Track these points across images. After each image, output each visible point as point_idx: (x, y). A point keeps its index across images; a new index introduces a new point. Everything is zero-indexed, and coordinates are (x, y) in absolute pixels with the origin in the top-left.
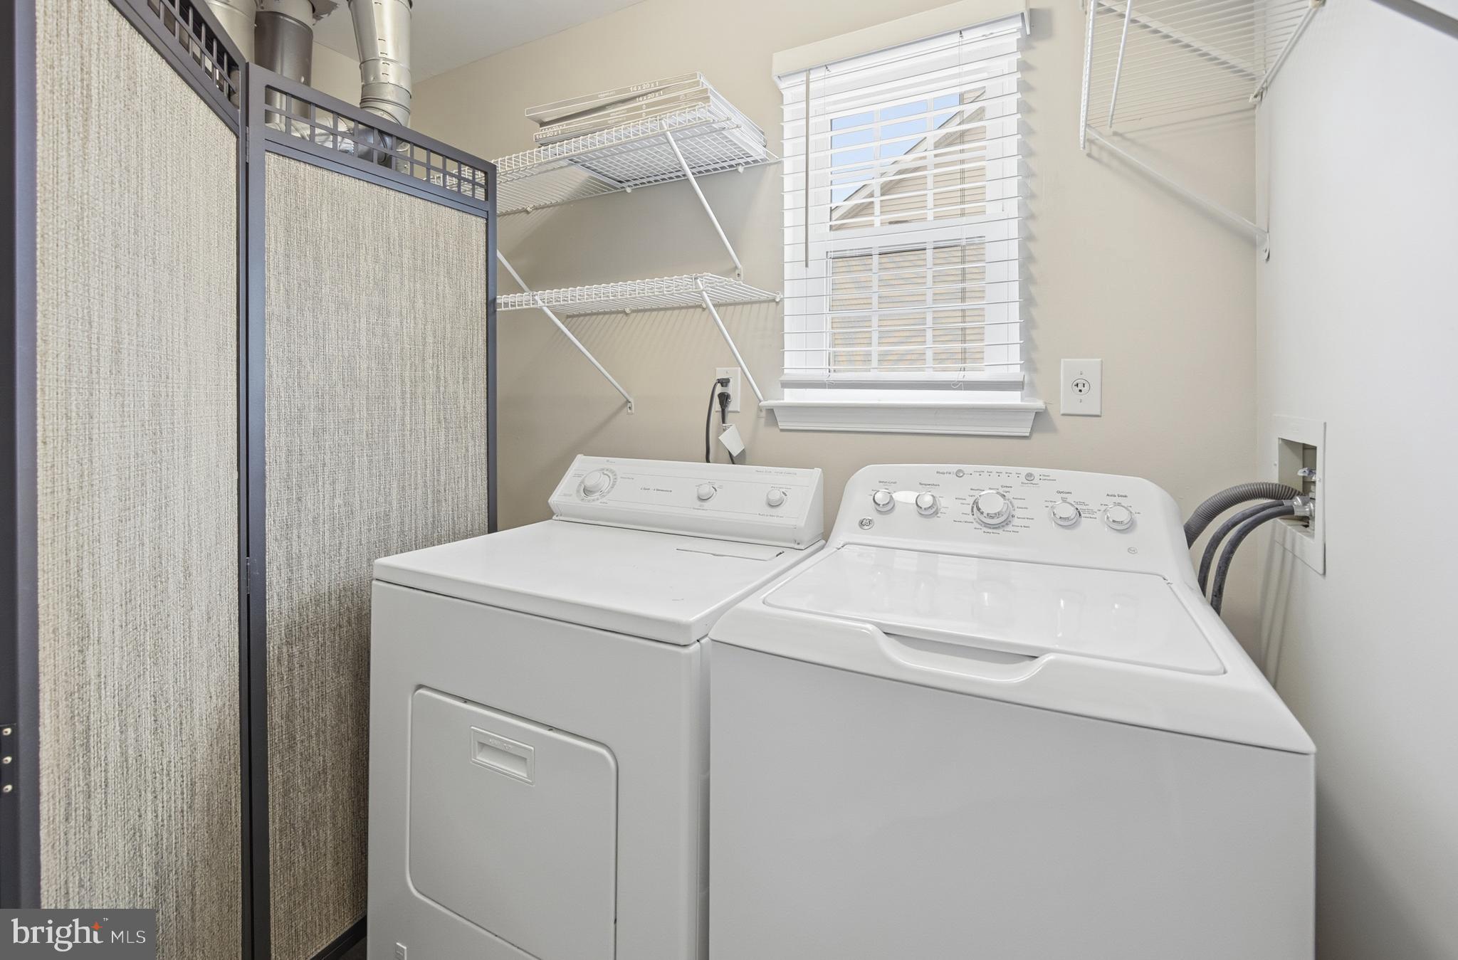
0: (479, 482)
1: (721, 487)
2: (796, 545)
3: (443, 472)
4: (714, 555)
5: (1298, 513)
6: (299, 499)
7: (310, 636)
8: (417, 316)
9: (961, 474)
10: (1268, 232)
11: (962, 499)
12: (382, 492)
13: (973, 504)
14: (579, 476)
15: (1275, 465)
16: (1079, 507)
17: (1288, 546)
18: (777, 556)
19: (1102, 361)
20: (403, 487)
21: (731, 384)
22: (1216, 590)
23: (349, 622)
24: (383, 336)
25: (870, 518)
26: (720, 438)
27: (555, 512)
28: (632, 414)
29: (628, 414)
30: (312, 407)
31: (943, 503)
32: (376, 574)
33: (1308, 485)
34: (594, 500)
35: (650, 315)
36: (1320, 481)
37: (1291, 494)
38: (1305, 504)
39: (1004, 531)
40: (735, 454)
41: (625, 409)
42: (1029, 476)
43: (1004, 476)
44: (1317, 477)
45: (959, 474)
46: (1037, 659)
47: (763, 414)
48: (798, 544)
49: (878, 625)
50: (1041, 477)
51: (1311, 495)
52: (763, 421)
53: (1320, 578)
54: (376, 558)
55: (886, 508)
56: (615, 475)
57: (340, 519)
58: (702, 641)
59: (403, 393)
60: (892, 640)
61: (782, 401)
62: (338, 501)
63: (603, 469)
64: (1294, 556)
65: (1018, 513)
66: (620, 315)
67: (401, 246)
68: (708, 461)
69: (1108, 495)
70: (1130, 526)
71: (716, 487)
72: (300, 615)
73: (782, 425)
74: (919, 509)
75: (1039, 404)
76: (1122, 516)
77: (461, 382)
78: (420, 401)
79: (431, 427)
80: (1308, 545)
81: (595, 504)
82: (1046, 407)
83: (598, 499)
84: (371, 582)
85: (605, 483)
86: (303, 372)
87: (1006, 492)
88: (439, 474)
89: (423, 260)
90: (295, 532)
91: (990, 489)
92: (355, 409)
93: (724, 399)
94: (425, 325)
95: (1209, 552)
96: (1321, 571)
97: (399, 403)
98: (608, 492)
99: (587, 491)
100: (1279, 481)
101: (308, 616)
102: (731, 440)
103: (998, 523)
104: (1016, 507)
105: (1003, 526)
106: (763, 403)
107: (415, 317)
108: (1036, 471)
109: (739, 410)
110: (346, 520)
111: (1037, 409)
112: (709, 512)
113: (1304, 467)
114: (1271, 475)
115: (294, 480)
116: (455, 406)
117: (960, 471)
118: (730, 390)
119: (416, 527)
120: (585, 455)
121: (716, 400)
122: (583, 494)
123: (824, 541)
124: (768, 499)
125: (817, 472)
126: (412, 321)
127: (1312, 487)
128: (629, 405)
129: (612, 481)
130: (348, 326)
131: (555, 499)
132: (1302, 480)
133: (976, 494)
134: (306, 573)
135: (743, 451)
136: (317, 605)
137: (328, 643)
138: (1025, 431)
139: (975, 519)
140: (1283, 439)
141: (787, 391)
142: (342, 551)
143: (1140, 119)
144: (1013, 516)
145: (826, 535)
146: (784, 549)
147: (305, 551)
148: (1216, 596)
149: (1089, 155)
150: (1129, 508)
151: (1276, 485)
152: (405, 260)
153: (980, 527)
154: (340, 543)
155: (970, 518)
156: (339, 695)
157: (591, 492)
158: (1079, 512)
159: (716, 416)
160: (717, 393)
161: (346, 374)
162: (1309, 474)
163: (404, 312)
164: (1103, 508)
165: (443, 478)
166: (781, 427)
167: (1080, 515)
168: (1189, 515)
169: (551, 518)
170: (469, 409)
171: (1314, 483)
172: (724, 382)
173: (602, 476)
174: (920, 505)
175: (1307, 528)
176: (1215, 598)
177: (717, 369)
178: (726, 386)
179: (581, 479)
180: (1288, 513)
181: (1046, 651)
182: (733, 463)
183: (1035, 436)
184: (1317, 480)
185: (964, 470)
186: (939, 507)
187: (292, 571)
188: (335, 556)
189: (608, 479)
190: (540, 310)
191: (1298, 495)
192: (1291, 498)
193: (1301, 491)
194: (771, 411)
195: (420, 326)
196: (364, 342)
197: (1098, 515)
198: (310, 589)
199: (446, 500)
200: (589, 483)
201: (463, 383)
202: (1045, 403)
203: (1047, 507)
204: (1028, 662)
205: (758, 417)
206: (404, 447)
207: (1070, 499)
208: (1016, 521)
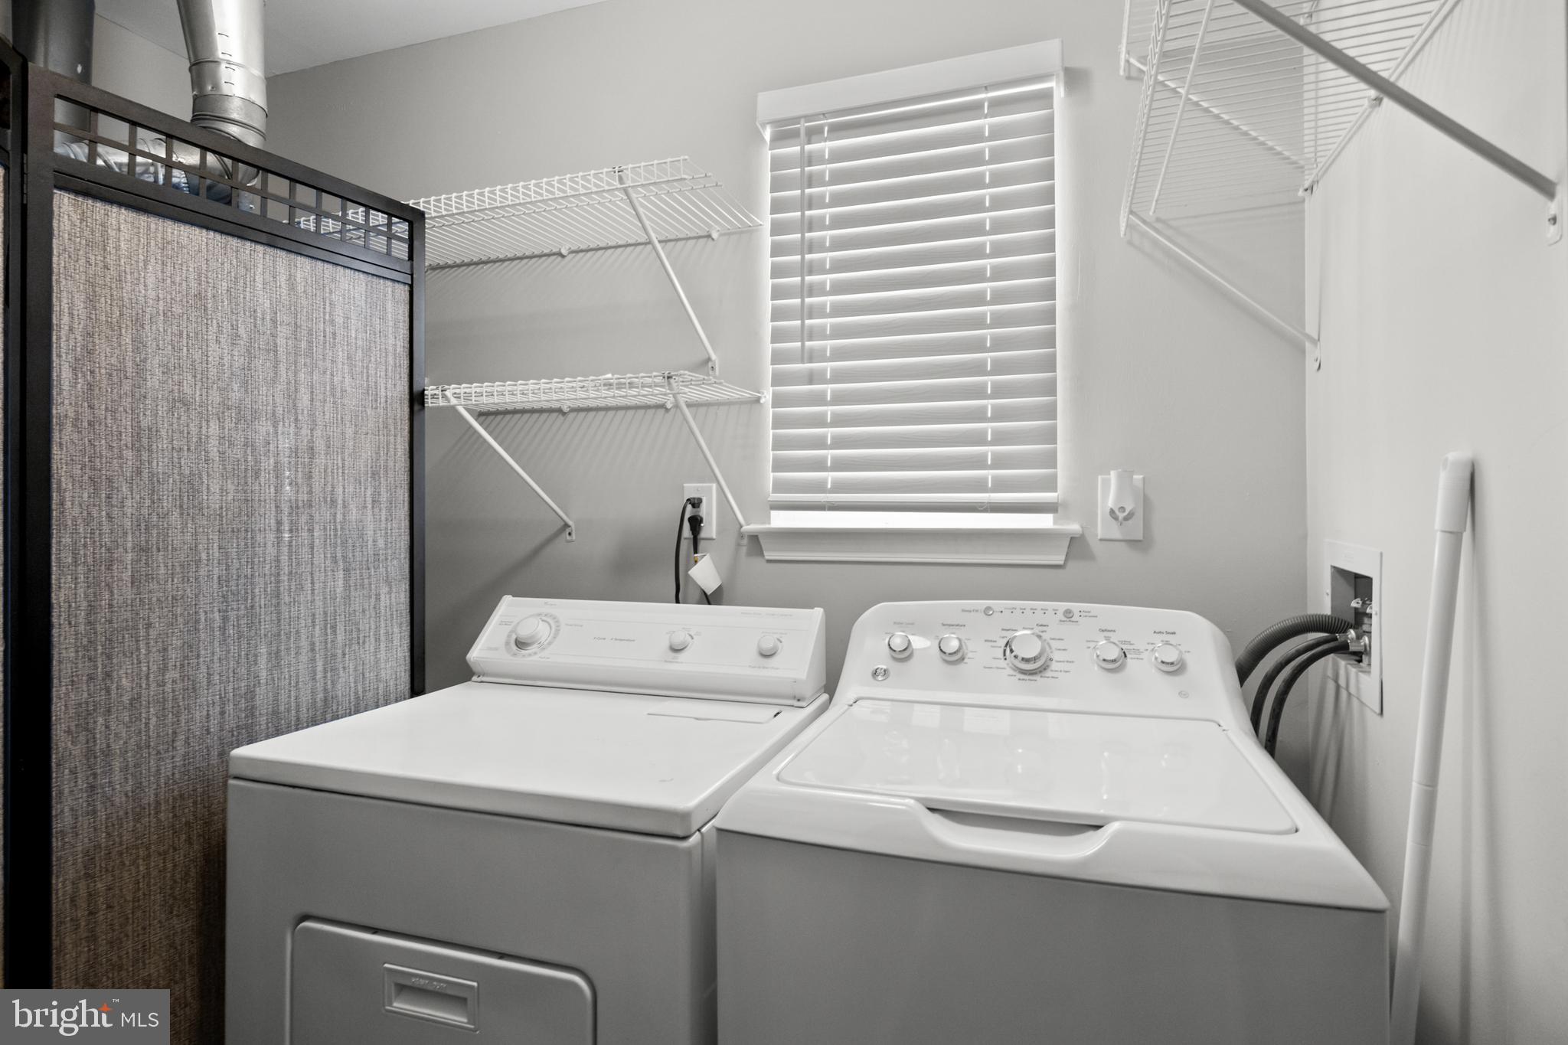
0: (396, 642)
1: (698, 634)
2: (797, 700)
3: (340, 628)
4: (697, 719)
5: (1352, 648)
6: (108, 675)
7: (124, 864)
8: (300, 417)
9: (991, 612)
10: (1319, 340)
11: (991, 641)
12: (243, 660)
13: (1006, 646)
14: (507, 624)
15: (1328, 594)
16: (1124, 647)
17: (1342, 682)
18: (775, 716)
19: (1144, 478)
20: (278, 651)
21: (704, 505)
22: (1270, 734)
23: (189, 841)
24: (246, 445)
25: (884, 667)
26: (690, 572)
27: (475, 668)
28: (572, 541)
29: (568, 541)
30: (129, 545)
31: (970, 646)
32: (233, 771)
33: (1360, 618)
34: (530, 655)
35: (595, 416)
36: (1376, 614)
37: (1344, 628)
38: (1359, 637)
39: (1041, 677)
40: (709, 592)
41: (563, 535)
42: (1068, 613)
43: (1039, 613)
44: (1374, 609)
45: (987, 611)
46: (1102, 829)
47: (745, 541)
48: (799, 700)
49: (918, 800)
50: (1081, 614)
51: (1365, 628)
52: (744, 550)
53: (1379, 718)
54: (233, 749)
55: (903, 655)
56: (557, 622)
57: (175, 699)
58: (703, 830)
59: (279, 523)
60: (936, 817)
61: (767, 526)
62: (172, 674)
63: (539, 615)
64: (1349, 694)
65: (1056, 656)
66: (555, 415)
67: (274, 321)
68: (677, 601)
69: (1155, 632)
70: (1180, 668)
71: (692, 634)
72: (109, 835)
73: (768, 555)
74: (942, 654)
75: (1074, 527)
76: (1171, 656)
77: (370, 506)
78: (305, 534)
79: (323, 569)
80: (1364, 683)
81: (529, 661)
82: (1083, 532)
83: (535, 653)
84: (227, 781)
85: (543, 631)
86: (115, 496)
87: (1043, 632)
88: (335, 632)
89: (310, 342)
90: (100, 720)
91: (1024, 628)
92: (200, 547)
93: (696, 523)
94: (312, 430)
95: (1261, 693)
96: (1378, 710)
97: (271, 537)
98: (550, 644)
99: (520, 644)
100: (1332, 611)
101: (120, 836)
102: (704, 573)
103: (1034, 669)
104: (1054, 649)
105: (1040, 672)
106: (746, 528)
107: (296, 420)
108: (1075, 606)
109: (714, 537)
110: (184, 700)
111: (1073, 534)
112: (686, 666)
113: (1355, 598)
114: (1323, 606)
115: (100, 647)
116: (361, 540)
117: (988, 608)
118: (703, 511)
119: (298, 705)
120: (513, 596)
121: (686, 525)
122: (515, 648)
123: (826, 696)
124: (759, 646)
125: (818, 613)
126: (293, 425)
127: (1366, 620)
128: (568, 531)
129: (553, 630)
130: (188, 433)
131: (476, 654)
132: (1353, 611)
133: (1009, 635)
134: (117, 777)
135: (720, 589)
136: (137, 820)
137: (154, 873)
138: (1059, 559)
139: (1008, 664)
140: (1334, 567)
141: (773, 513)
142: (178, 744)
143: (1186, 206)
144: (1051, 660)
145: (830, 686)
146: (782, 708)
147: (116, 747)
148: (1269, 741)
149: (1130, 243)
150: (1178, 646)
151: (1329, 616)
152: (281, 341)
153: (1014, 673)
154: (175, 733)
155: (1002, 663)
156: (172, 945)
157: (524, 643)
158: (1124, 653)
159: (686, 545)
160: (687, 516)
161: (185, 498)
162: (1362, 606)
163: (279, 411)
164: (1150, 647)
165: (340, 638)
166: (767, 558)
167: (1125, 656)
168: (1242, 652)
169: (470, 680)
170: (381, 543)
171: (1370, 616)
172: (696, 503)
173: (541, 622)
174: (944, 650)
175: (1361, 664)
176: (1268, 743)
177: (685, 485)
178: (699, 507)
179: (509, 628)
180: (1343, 649)
181: (1109, 820)
182: (709, 603)
183: (1070, 564)
184: (1373, 613)
185: (993, 607)
186: (966, 651)
187: (95, 775)
188: (167, 751)
189: (548, 628)
190: (453, 408)
191: (1351, 628)
192: (1345, 631)
193: (1353, 622)
194: (754, 538)
195: (305, 431)
196: (214, 453)
197: (1145, 655)
198: (124, 799)
199: (344, 668)
200: (524, 632)
201: (373, 507)
202: (1082, 527)
203: (1089, 648)
204: (1091, 833)
205: (739, 545)
206: (278, 596)
207: (1114, 638)
208: (1054, 666)
